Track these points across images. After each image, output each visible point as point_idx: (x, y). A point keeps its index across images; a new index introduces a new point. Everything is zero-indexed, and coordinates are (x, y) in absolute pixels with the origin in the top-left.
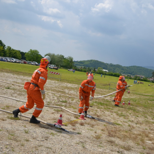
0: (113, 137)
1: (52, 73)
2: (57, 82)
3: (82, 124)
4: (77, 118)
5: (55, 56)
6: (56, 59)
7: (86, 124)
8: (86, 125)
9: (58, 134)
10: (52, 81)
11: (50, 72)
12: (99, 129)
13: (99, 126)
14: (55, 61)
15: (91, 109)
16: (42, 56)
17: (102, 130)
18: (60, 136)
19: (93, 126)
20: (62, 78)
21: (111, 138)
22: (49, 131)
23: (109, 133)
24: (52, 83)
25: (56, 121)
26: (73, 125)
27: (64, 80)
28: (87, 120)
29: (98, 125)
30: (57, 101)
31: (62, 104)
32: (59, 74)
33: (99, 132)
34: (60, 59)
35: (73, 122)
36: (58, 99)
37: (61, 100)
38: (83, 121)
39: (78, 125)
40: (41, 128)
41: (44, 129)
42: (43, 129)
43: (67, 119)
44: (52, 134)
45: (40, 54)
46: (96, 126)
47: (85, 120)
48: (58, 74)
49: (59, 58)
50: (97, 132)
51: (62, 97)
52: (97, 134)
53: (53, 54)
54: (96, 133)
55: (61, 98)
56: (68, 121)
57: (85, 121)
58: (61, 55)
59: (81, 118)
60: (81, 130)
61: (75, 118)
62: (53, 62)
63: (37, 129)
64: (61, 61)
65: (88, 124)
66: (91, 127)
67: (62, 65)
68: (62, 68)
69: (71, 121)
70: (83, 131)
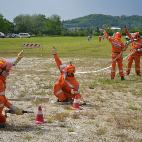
0: (124, 128)
1: (28, 45)
2: (36, 58)
3: (75, 117)
4: (68, 109)
5: (31, 18)
6: (33, 23)
7: (82, 115)
8: (82, 117)
9: (37, 137)
10: (29, 59)
11: (24, 45)
12: (103, 120)
13: (104, 116)
14: (32, 26)
15: (92, 92)
16: (9, 22)
17: (108, 121)
18: (40, 140)
19: (92, 117)
20: (46, 51)
21: (121, 130)
22: (23, 135)
23: (119, 124)
24: (29, 62)
25: (33, 118)
26: (62, 120)
27: (49, 53)
28: (84, 109)
29: (101, 115)
30: (36, 88)
31: (44, 91)
32: (39, 46)
33: (103, 124)
34: (40, 22)
35: (61, 116)
36: (38, 84)
37: (43, 85)
38: (77, 111)
39: (69, 120)
40: (10, 132)
41: (15, 133)
42: (13, 132)
43: (51, 113)
44: (28, 137)
45: (5, 19)
46: (98, 116)
47: (82, 109)
48: (37, 46)
49: (36, 20)
50: (100, 125)
51: (45, 80)
52: (99, 128)
53: (26, 15)
54: (97, 126)
55: (43, 82)
56: (53, 115)
57: (81, 111)
58: (40, 15)
59: (74, 108)
60: (73, 125)
61: (65, 109)
62: (28, 27)
63: (4, 135)
64: (41, 25)
65: (86, 115)
66: (90, 118)
67: (43, 31)
68: (44, 35)
69: (59, 114)
70: (78, 127)
